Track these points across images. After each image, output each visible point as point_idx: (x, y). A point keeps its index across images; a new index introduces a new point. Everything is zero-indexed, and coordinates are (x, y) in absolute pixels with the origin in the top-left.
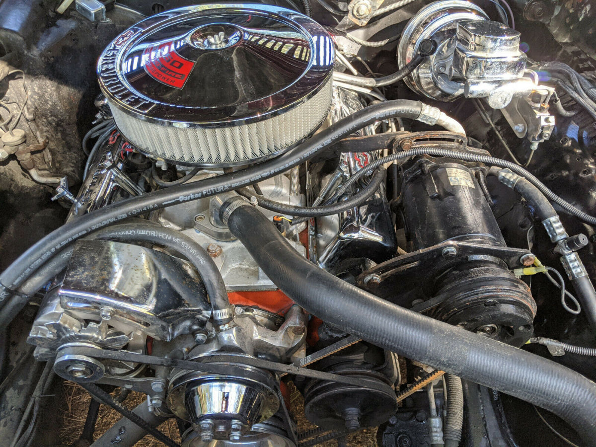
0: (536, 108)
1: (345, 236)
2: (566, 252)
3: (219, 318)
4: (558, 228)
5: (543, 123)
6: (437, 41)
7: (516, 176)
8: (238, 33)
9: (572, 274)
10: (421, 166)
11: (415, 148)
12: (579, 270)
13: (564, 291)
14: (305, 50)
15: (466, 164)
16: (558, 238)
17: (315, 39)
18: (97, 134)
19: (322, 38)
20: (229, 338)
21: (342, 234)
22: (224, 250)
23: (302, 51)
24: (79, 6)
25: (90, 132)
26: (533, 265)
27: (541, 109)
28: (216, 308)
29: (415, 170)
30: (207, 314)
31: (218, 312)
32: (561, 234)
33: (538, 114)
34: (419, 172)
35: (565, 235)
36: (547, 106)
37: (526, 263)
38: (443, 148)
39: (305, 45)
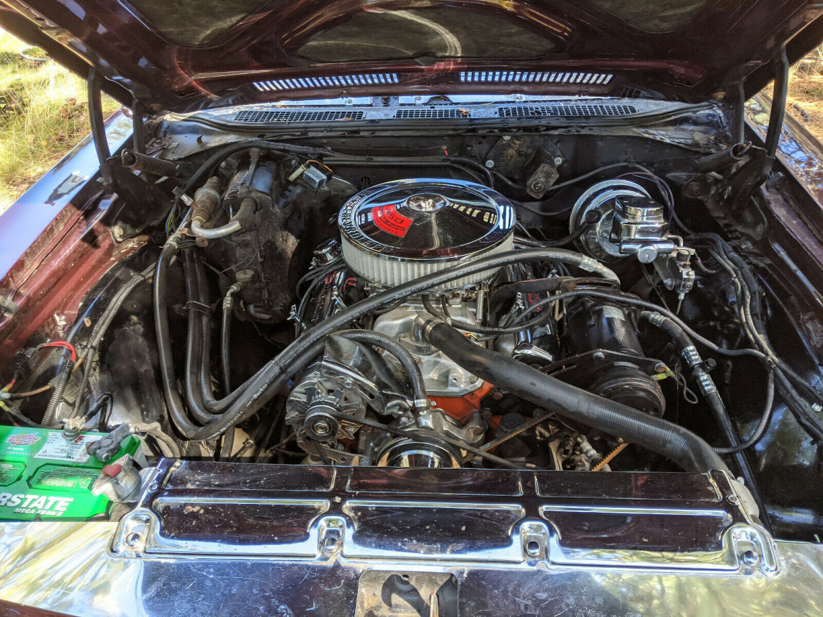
0: (680, 265)
1: (519, 352)
2: (700, 374)
3: (419, 406)
4: (694, 355)
5: (685, 276)
6: (601, 211)
7: (662, 317)
8: (442, 201)
9: (705, 391)
10: (583, 304)
11: (578, 290)
12: (710, 387)
13: (686, 389)
14: (493, 215)
15: (620, 305)
16: (694, 363)
17: (501, 208)
18: (313, 277)
19: (508, 208)
20: (426, 423)
21: (516, 351)
22: (422, 361)
23: (490, 217)
24: (307, 175)
25: (306, 276)
26: (665, 372)
27: (684, 266)
28: (417, 398)
29: (578, 308)
30: (410, 403)
31: (419, 401)
32: (696, 360)
33: (681, 269)
34: (581, 309)
35: (700, 361)
36: (688, 263)
37: (658, 371)
38: (600, 291)
39: (493, 211)
